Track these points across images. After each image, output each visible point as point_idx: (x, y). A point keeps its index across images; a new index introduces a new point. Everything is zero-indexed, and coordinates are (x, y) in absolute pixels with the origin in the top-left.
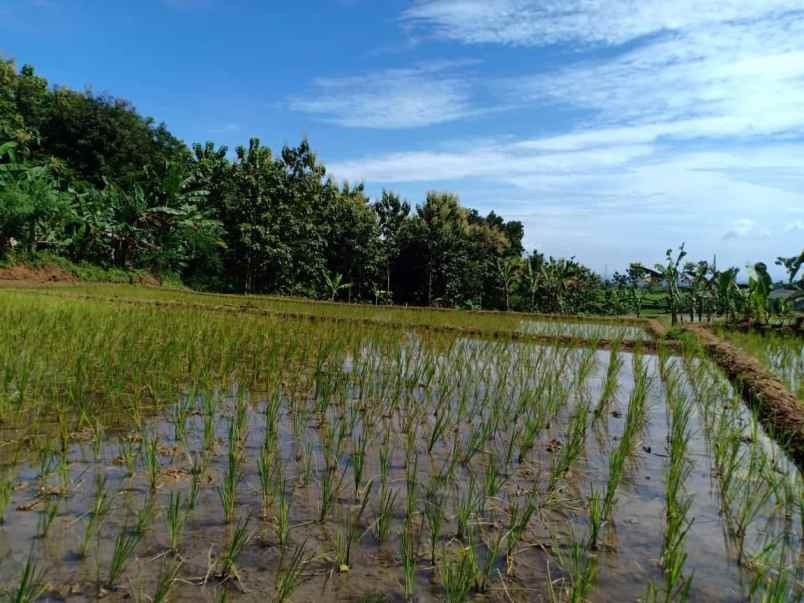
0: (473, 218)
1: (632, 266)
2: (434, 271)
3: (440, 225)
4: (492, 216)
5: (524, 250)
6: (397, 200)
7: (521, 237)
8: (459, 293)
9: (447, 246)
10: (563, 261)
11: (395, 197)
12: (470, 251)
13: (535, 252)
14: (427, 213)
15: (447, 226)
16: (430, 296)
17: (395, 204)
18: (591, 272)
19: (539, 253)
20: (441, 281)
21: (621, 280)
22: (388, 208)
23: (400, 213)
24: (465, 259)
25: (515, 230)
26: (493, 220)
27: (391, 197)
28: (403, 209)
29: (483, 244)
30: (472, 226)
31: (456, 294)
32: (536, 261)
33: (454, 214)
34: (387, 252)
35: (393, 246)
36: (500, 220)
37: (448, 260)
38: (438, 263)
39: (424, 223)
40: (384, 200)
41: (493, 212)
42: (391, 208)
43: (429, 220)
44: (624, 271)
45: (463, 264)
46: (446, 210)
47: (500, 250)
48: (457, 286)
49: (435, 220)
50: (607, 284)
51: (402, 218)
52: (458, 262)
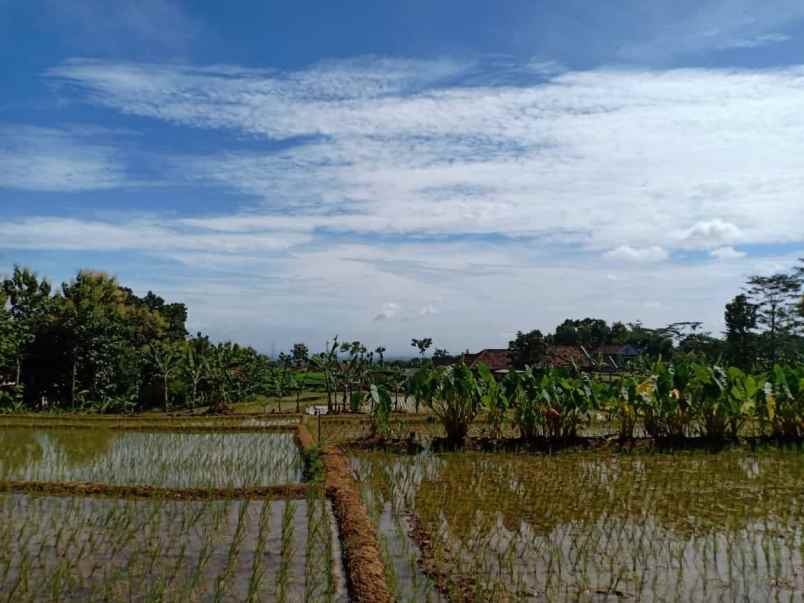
0: (131, 299)
1: (296, 346)
2: (80, 358)
3: (91, 308)
4: (151, 296)
5: (187, 334)
6: (33, 278)
7: (184, 320)
8: (112, 382)
9: (99, 331)
10: (229, 343)
11: (30, 275)
12: (126, 335)
13: (199, 334)
14: (78, 292)
15: (100, 311)
16: (74, 388)
17: (32, 284)
18: (258, 354)
19: (203, 336)
20: (89, 370)
21: (285, 360)
22: (20, 286)
23: (38, 292)
24: (119, 345)
25: (178, 312)
26: (153, 301)
27: (25, 276)
28: (41, 289)
29: (141, 328)
30: (128, 308)
31: (107, 384)
32: (201, 344)
33: (108, 298)
34: (18, 337)
35: (26, 331)
36: (161, 301)
37: (98, 347)
38: (87, 348)
39: (71, 304)
40: (16, 279)
41: (150, 293)
42: (25, 287)
43: (77, 301)
45: (117, 351)
46: (99, 292)
47: (160, 333)
48: (108, 376)
49: (85, 303)
50: (272, 365)
51: (39, 298)
52: (111, 348)
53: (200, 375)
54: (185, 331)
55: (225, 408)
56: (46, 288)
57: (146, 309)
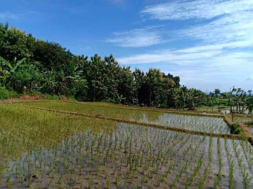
0: (164, 76)
1: (216, 90)
2: (151, 93)
3: (154, 79)
4: (169, 75)
7: (179, 81)
8: (160, 100)
9: (156, 85)
10: (193, 89)
11: (139, 70)
12: (163, 86)
13: (183, 86)
14: (149, 75)
15: (156, 79)
16: (150, 101)
17: (140, 73)
18: (202, 92)
19: (185, 86)
20: (154, 96)
21: (212, 95)
23: (141, 75)
24: (161, 89)
25: (177, 79)
26: (170, 76)
27: (138, 70)
28: (142, 74)
29: (167, 84)
30: (163, 79)
31: (158, 100)
32: (184, 89)
33: (158, 75)
34: (137, 87)
35: (139, 86)
36: (172, 76)
37: (156, 89)
38: (153, 90)
39: (149, 78)
40: (136, 71)
41: (169, 74)
42: (138, 74)
43: (150, 77)
44: (213, 91)
45: (161, 91)
46: (155, 74)
47: (173, 86)
48: (159, 98)
49: (152, 77)
50: (208, 96)
51: (142, 77)
52: (159, 90)
53: (186, 98)
54: (179, 85)
55: (194, 109)
56: (143, 74)
57: (168, 79)
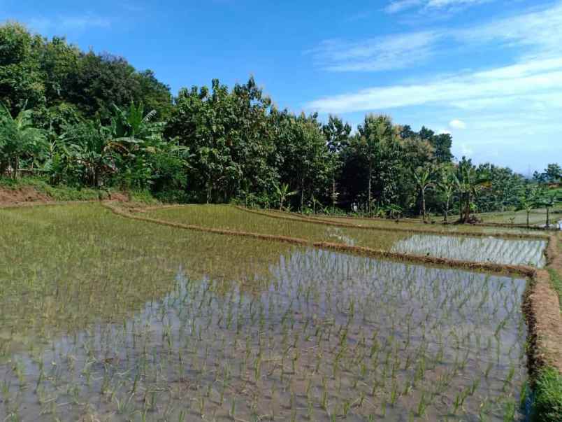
0: (406, 131)
1: (549, 166)
3: (377, 140)
4: (424, 130)
5: (453, 157)
6: (340, 122)
7: (449, 146)
8: (395, 193)
9: (385, 157)
10: (488, 165)
11: (339, 120)
12: (404, 159)
13: (464, 158)
15: (383, 141)
16: (370, 198)
17: (339, 126)
19: (467, 159)
21: (539, 178)
22: (333, 128)
23: (344, 132)
24: (399, 167)
25: (445, 141)
26: (426, 134)
27: (336, 121)
28: (345, 129)
29: (415, 154)
30: (406, 140)
31: (392, 195)
32: (465, 164)
33: (389, 132)
36: (431, 132)
37: (385, 169)
38: (378, 170)
39: (364, 138)
40: (330, 124)
41: (423, 128)
42: (336, 129)
43: (367, 136)
45: (399, 171)
46: (382, 128)
47: (430, 156)
48: (393, 189)
49: (372, 136)
50: (527, 182)
51: (345, 136)
52: (394, 169)
54: (450, 154)
56: (348, 129)
57: (419, 139)
